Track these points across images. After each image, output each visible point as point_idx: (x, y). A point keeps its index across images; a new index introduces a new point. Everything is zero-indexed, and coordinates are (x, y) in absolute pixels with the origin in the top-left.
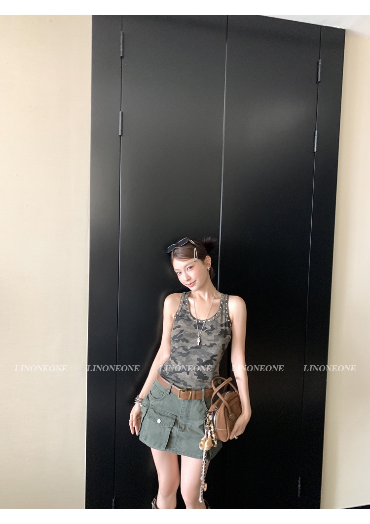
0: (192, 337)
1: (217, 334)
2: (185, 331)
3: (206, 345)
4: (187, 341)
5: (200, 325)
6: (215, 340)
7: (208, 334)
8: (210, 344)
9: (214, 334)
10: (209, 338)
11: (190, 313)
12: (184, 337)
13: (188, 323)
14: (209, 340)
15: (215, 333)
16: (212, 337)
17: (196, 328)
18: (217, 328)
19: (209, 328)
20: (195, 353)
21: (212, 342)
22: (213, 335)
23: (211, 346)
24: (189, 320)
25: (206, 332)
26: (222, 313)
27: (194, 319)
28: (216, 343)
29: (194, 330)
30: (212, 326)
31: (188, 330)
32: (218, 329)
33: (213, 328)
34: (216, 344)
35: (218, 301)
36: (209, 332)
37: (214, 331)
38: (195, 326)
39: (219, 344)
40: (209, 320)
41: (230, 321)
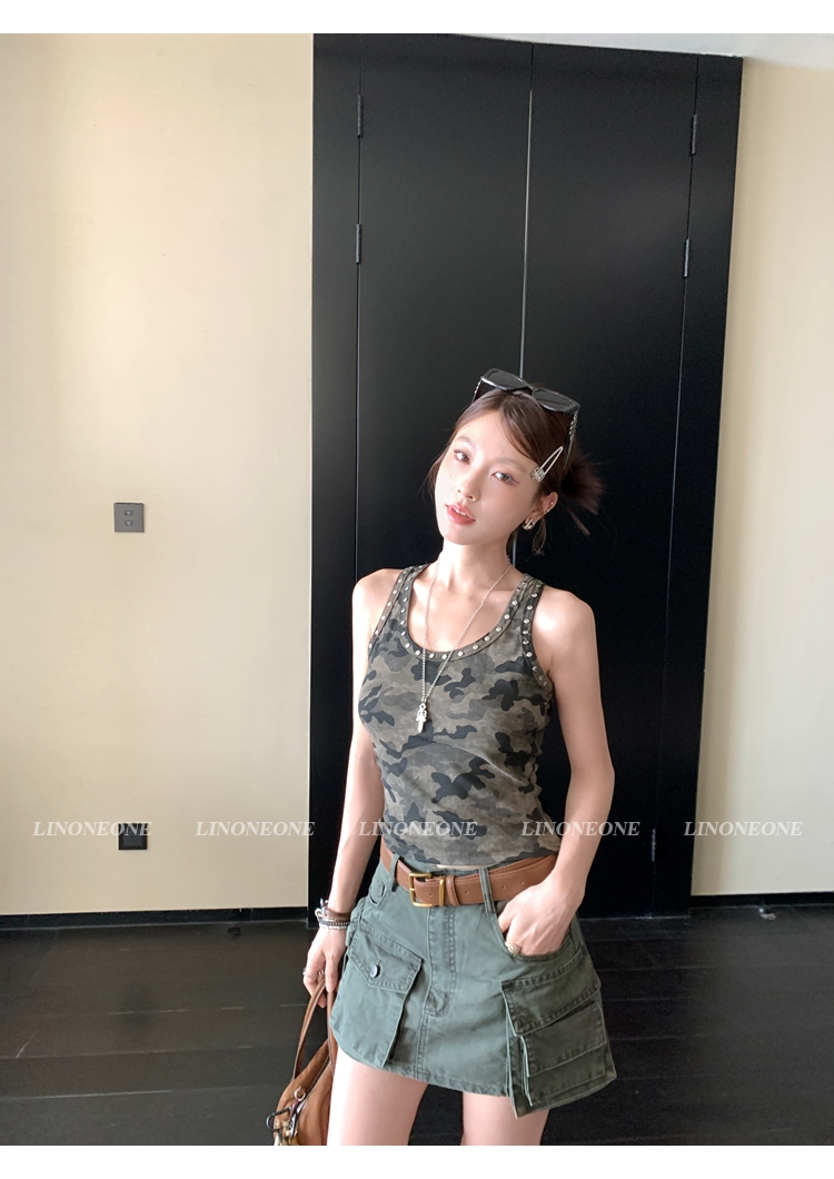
0: (404, 708)
1: (481, 696)
2: (384, 688)
3: (444, 732)
4: (391, 721)
5: (430, 667)
6: (471, 716)
7: (452, 696)
8: (458, 727)
9: (471, 695)
10: (456, 708)
11: (407, 630)
12: (381, 707)
13: (396, 661)
14: (453, 717)
15: (474, 693)
16: (462, 706)
17: (418, 677)
18: (483, 678)
19: (457, 677)
20: (421, 760)
21: (463, 723)
22: (466, 699)
23: (462, 733)
24: (402, 652)
25: (446, 689)
26: (507, 633)
27: (416, 647)
28: (476, 724)
29: (410, 684)
30: (466, 672)
31: (394, 685)
32: (485, 682)
33: (468, 678)
34: (474, 730)
35: (502, 600)
36: (454, 691)
37: (473, 686)
38: (416, 671)
39: (484, 729)
40: (460, 654)
41: (534, 657)
